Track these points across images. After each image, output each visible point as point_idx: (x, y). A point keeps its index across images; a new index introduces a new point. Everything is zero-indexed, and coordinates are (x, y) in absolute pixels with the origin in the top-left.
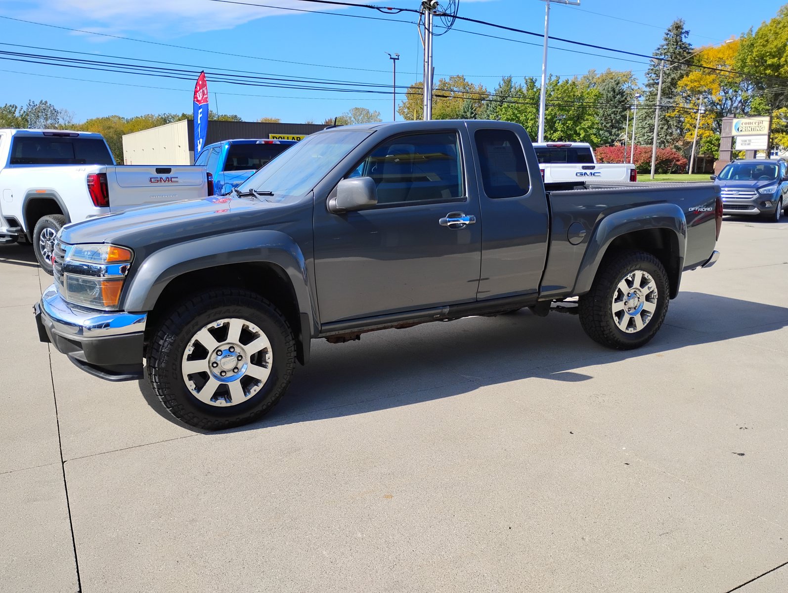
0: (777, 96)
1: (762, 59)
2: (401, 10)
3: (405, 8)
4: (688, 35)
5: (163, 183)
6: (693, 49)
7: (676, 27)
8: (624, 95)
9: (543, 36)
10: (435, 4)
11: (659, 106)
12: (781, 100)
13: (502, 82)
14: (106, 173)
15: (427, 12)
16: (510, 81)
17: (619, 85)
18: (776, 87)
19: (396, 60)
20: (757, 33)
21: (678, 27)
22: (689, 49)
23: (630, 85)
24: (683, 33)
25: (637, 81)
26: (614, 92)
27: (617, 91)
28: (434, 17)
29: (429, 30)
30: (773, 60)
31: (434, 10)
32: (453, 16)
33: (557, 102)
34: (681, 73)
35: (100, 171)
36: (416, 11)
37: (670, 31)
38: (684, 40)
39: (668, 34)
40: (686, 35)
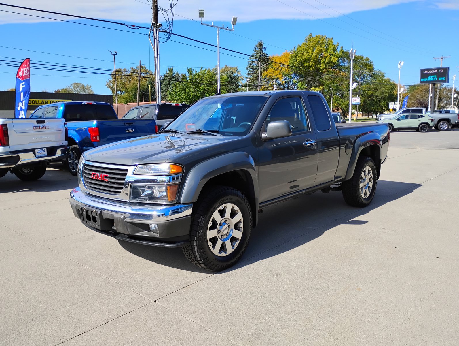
0: (309, 81)
1: (301, 63)
2: (140, 27)
3: (142, 26)
4: (265, 49)
5: (41, 130)
6: (268, 57)
7: (259, 45)
8: (236, 80)
9: (217, 47)
10: (160, 25)
11: (259, 85)
12: (312, 83)
13: (168, 71)
14: (7, 124)
15: (155, 30)
16: (172, 70)
17: (233, 74)
18: (308, 77)
19: (115, 55)
20: (297, 50)
21: (261, 45)
22: (266, 57)
23: (237, 74)
24: (263, 48)
25: (240, 72)
26: (231, 77)
27: (232, 77)
28: (159, 32)
29: (157, 39)
30: (307, 64)
31: (159, 29)
32: (170, 33)
33: (205, 82)
34: (264, 69)
35: (3, 123)
36: (148, 28)
37: (256, 46)
38: (264, 52)
39: (256, 48)
40: (265, 50)
